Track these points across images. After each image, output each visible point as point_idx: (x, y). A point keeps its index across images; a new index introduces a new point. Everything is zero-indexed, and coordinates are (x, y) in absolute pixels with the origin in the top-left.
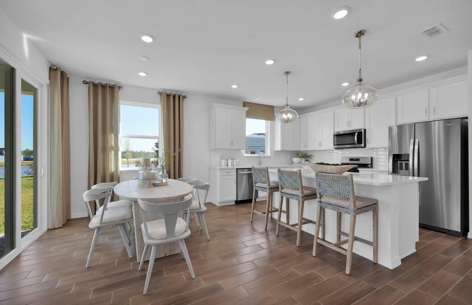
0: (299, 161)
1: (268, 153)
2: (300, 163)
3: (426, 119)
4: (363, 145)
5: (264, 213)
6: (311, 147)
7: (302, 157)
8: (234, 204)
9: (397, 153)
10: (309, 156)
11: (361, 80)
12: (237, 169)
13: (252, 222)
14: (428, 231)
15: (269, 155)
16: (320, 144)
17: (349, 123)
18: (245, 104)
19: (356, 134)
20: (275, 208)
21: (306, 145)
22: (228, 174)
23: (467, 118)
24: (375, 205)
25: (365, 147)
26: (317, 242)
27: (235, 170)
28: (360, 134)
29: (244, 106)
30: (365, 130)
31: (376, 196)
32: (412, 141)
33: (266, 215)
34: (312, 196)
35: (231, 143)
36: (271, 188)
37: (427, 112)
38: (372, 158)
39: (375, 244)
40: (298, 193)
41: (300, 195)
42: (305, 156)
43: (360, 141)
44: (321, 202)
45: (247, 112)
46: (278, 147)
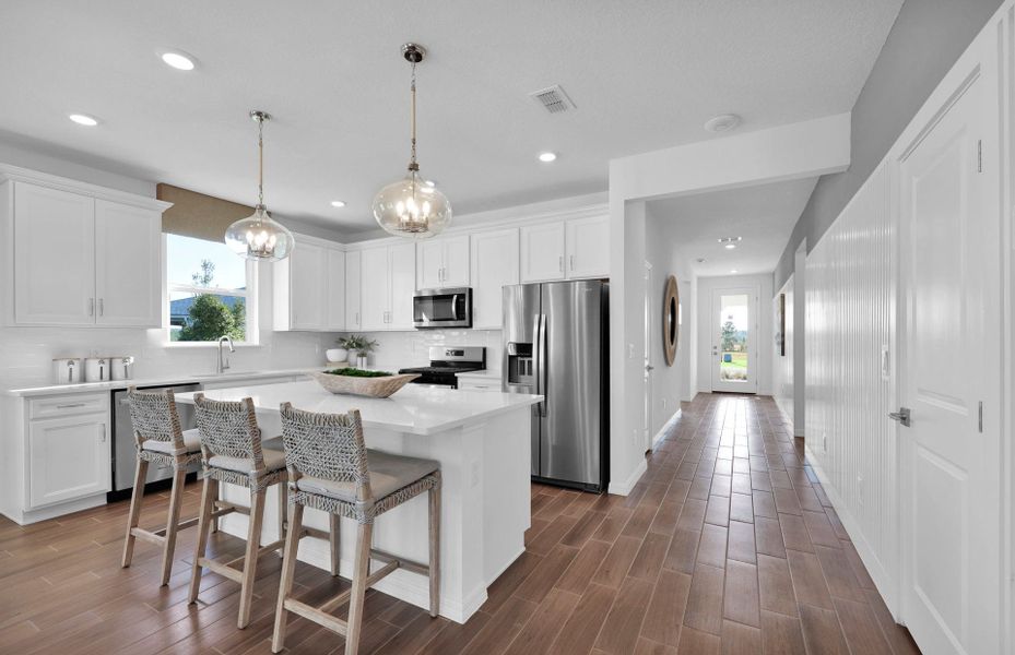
0: (343, 358)
1: (253, 335)
2: (346, 361)
3: (560, 276)
4: (466, 322)
5: (162, 534)
6: (368, 324)
7: (350, 346)
8: (104, 502)
9: (524, 342)
10: (369, 346)
11: (414, 167)
12: (113, 392)
13: (126, 567)
14: (556, 490)
15: (256, 342)
16: (388, 317)
17: (443, 274)
18: (163, 191)
19: (455, 297)
20: (225, 502)
21: (358, 318)
22: (70, 410)
23: (607, 280)
24: (431, 477)
25: (471, 326)
26: (284, 609)
27: (107, 397)
28: (461, 297)
29: (159, 197)
30: (471, 290)
31: (435, 453)
32: (536, 317)
33: (165, 540)
34: (277, 473)
35: (92, 308)
36: (187, 454)
37: (562, 263)
38: (485, 350)
39: (431, 570)
40: (247, 465)
41: (253, 472)
42: (360, 344)
43: (460, 314)
44: (298, 490)
45: (166, 215)
46: (282, 323)
